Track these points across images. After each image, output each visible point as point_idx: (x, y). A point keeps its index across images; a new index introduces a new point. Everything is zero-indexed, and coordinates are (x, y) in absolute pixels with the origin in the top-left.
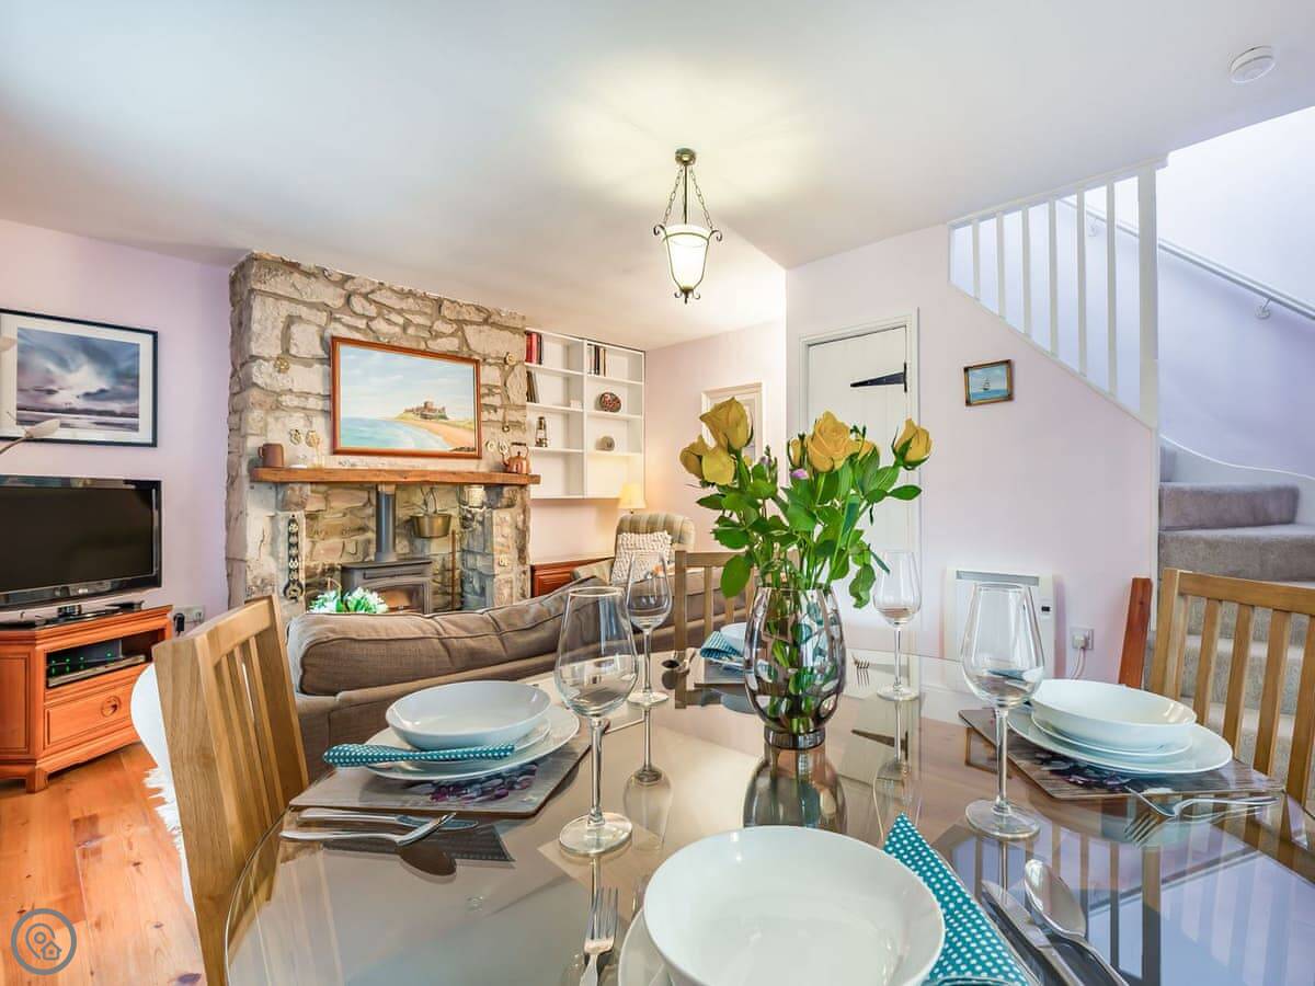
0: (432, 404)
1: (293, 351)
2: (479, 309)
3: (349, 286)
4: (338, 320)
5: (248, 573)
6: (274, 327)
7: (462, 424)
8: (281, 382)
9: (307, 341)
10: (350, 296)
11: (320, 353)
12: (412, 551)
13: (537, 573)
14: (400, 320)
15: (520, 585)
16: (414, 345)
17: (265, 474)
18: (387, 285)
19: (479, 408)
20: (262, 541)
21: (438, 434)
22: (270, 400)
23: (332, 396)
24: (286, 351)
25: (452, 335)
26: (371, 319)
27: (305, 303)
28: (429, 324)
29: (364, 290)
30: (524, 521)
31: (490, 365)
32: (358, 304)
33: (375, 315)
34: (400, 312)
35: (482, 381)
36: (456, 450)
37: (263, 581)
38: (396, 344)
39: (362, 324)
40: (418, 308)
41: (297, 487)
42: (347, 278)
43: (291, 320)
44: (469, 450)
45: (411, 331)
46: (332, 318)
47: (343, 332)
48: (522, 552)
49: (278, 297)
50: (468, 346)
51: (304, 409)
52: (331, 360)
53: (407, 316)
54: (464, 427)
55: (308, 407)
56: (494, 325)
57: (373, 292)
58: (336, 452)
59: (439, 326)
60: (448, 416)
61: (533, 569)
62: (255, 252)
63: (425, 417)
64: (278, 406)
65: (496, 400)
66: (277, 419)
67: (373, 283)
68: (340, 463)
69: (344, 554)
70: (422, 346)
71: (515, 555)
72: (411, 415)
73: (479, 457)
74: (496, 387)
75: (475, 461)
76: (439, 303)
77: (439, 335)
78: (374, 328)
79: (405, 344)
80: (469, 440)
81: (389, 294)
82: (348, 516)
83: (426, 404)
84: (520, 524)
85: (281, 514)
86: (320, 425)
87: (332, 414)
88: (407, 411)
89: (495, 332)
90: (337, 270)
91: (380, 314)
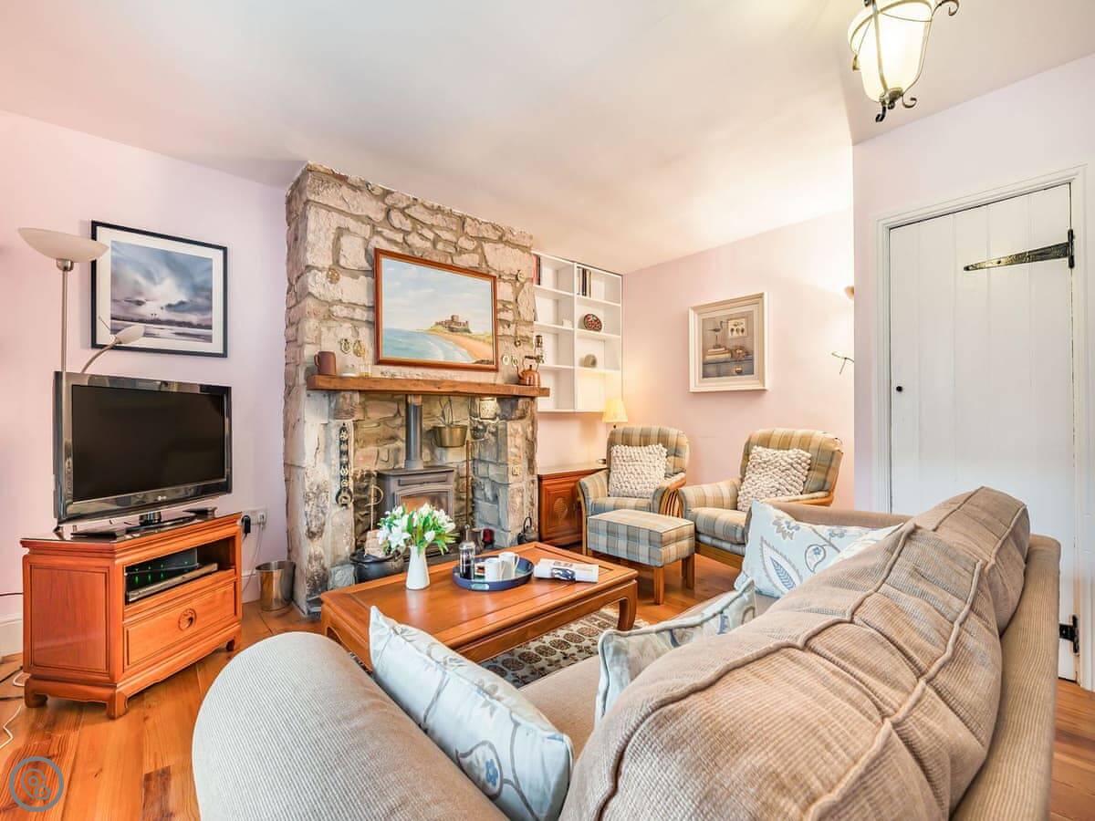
0: (458, 317)
1: (342, 262)
2: (495, 227)
3: (389, 200)
4: (379, 233)
5: (306, 480)
6: (326, 238)
7: (482, 338)
8: (332, 292)
9: (354, 254)
10: (389, 210)
11: (365, 265)
12: (432, 459)
13: (544, 483)
14: (431, 235)
15: (530, 494)
16: (442, 261)
17: (321, 382)
18: (420, 200)
19: (497, 322)
20: (317, 449)
21: (463, 347)
22: (323, 310)
23: (375, 308)
24: (337, 262)
25: (474, 251)
26: (407, 233)
27: (352, 216)
28: (454, 239)
29: (401, 205)
30: (533, 433)
31: (504, 281)
32: (397, 218)
33: (409, 230)
34: (431, 227)
35: (499, 297)
36: (477, 362)
37: (318, 487)
38: (428, 258)
39: (399, 237)
40: (445, 224)
41: (348, 395)
42: (387, 193)
43: (341, 231)
44: (488, 362)
45: (440, 246)
46: (375, 232)
47: (384, 246)
48: (531, 461)
49: (329, 208)
50: (486, 262)
51: (352, 319)
52: (374, 272)
53: (437, 232)
54: (484, 341)
55: (356, 317)
56: (507, 243)
57: (408, 207)
58: (379, 362)
59: (464, 243)
60: (471, 329)
61: (540, 479)
62: (311, 163)
63: (452, 330)
64: (330, 316)
65: (508, 316)
66: (329, 329)
67: (409, 198)
68: (382, 373)
69: (379, 461)
70: (449, 262)
71: (525, 464)
72: (440, 327)
73: (496, 370)
74: (510, 303)
75: (493, 374)
76: (462, 220)
77: (461, 251)
78: (409, 242)
79: (436, 259)
80: (487, 352)
81: (422, 209)
82: (382, 426)
83: (452, 317)
84: (530, 435)
85: (334, 422)
86: (365, 334)
87: (375, 325)
88: (437, 324)
89: (508, 249)
90: (379, 185)
91: (414, 229)
